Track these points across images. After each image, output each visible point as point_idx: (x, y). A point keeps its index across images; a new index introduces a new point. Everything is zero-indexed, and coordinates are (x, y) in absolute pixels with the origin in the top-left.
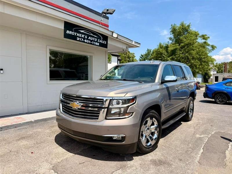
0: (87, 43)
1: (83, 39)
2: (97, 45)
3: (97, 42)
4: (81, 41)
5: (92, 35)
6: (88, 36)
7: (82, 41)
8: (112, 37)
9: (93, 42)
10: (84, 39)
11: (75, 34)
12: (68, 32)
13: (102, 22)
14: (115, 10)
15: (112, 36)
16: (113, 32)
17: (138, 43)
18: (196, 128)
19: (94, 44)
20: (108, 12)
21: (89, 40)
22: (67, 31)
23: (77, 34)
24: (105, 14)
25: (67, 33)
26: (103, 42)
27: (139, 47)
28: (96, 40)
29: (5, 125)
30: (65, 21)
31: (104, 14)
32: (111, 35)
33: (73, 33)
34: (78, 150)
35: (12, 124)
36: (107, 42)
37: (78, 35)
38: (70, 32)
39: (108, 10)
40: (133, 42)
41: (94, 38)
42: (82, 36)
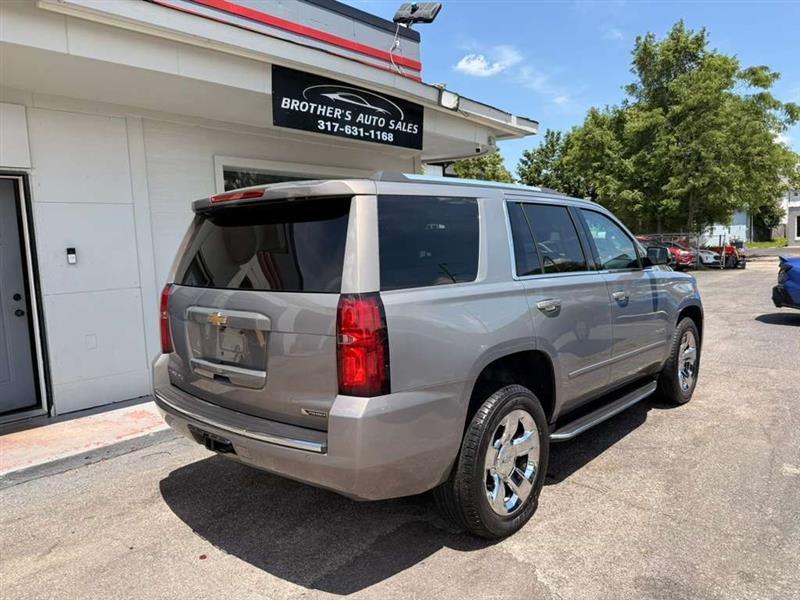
0: (351, 136)
1: (337, 125)
2: (387, 142)
3: (386, 129)
4: (332, 133)
5: (369, 106)
6: (356, 111)
7: (335, 130)
8: (438, 108)
9: (372, 132)
10: (343, 123)
11: (310, 107)
12: (286, 103)
13: (397, 53)
14: (440, 8)
15: (439, 103)
16: (440, 91)
17: (527, 119)
18: (774, 434)
19: (376, 140)
20: (416, 15)
21: (360, 125)
22: (285, 99)
23: (316, 109)
24: (405, 25)
25: (283, 106)
26: (406, 128)
27: (533, 134)
28: (382, 122)
29: (100, 446)
30: (273, 65)
31: (404, 22)
32: (435, 99)
33: (304, 107)
34: (364, 542)
35: (120, 440)
36: (420, 129)
37: (321, 112)
38: (294, 101)
39: (414, 9)
40: (514, 118)
41: (375, 118)
42: (336, 113)
